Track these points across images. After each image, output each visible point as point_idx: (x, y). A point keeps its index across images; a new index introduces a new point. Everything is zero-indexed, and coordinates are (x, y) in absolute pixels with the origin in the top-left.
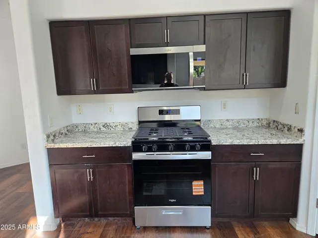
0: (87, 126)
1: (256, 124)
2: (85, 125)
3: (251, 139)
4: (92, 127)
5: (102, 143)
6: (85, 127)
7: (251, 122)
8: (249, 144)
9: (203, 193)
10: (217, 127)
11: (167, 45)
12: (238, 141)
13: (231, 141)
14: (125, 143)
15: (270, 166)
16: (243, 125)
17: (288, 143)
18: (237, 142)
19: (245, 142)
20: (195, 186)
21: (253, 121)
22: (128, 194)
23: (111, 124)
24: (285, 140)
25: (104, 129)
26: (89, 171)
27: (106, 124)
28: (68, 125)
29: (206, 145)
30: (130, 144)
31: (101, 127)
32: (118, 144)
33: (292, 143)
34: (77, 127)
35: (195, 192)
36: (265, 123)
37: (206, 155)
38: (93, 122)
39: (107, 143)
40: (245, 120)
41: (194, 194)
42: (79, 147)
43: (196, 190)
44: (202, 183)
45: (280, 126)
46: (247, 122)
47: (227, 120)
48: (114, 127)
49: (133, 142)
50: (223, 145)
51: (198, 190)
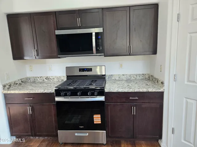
0: (36, 79)
1: (141, 77)
2: (34, 78)
3: (130, 89)
4: (39, 79)
5: (36, 91)
6: (35, 79)
7: (138, 76)
8: (129, 91)
9: (100, 123)
10: (117, 79)
11: (79, 28)
12: (122, 90)
13: (117, 89)
14: (50, 90)
15: (143, 106)
16: (133, 78)
17: (154, 91)
18: (120, 90)
19: (126, 90)
20: (95, 118)
21: (140, 75)
22: (54, 122)
23: (51, 77)
24: (151, 89)
25: (46, 80)
26: (29, 108)
27: (47, 77)
28: (22, 78)
29: (101, 92)
30: (53, 91)
31: (45, 79)
32: (46, 91)
33: (156, 91)
34: (29, 79)
35: (95, 122)
36: (147, 77)
37: (102, 98)
38: (39, 76)
39: (40, 91)
40: (134, 74)
41: (95, 123)
42: (22, 93)
43: (95, 121)
44: (99, 116)
45: (154, 79)
46: (136, 76)
47: (123, 75)
48: (52, 79)
49: (56, 90)
50: (112, 92)
51: (97, 121)
